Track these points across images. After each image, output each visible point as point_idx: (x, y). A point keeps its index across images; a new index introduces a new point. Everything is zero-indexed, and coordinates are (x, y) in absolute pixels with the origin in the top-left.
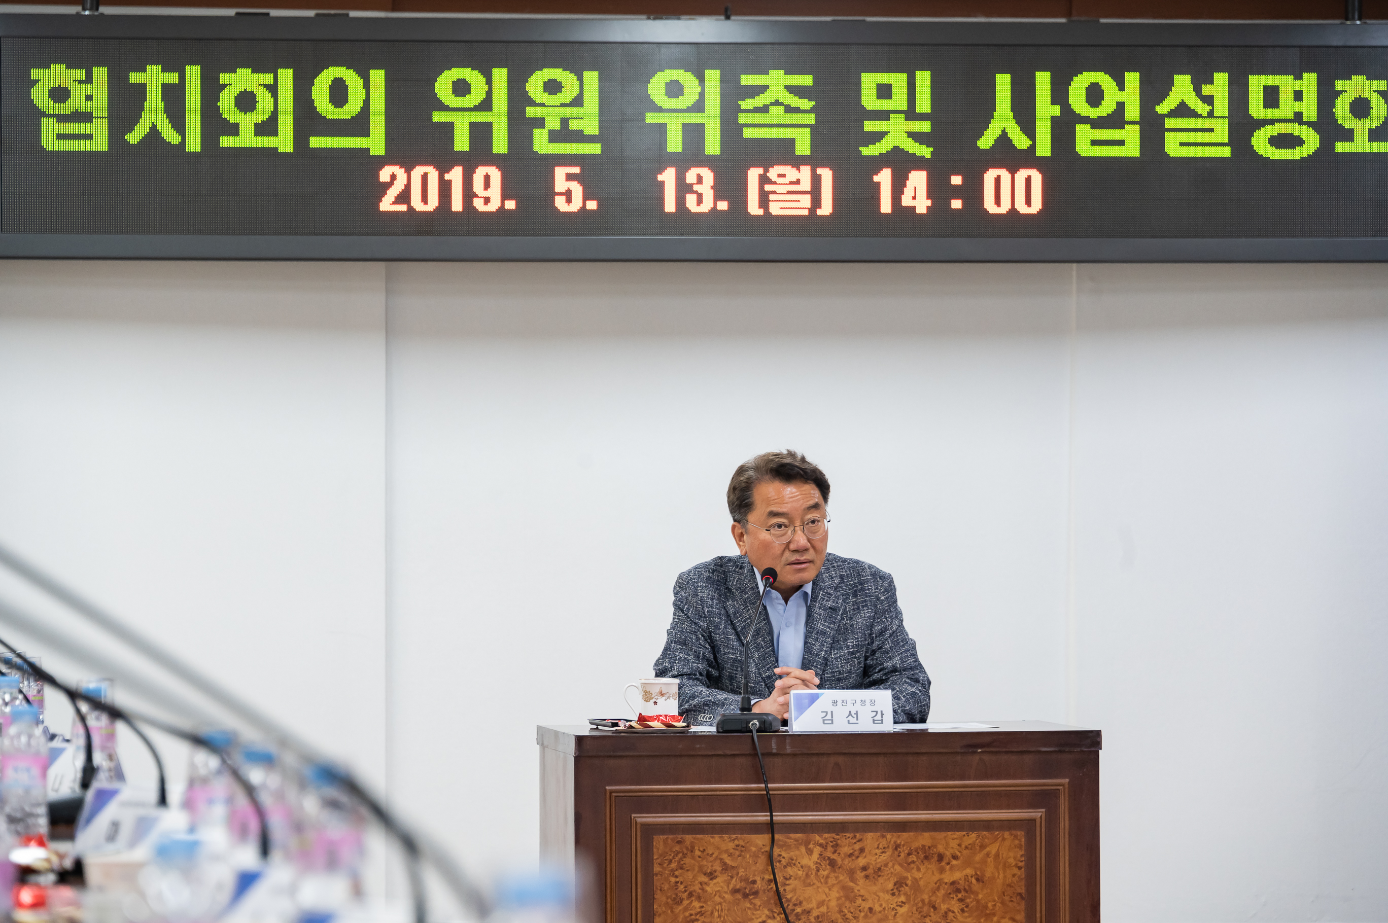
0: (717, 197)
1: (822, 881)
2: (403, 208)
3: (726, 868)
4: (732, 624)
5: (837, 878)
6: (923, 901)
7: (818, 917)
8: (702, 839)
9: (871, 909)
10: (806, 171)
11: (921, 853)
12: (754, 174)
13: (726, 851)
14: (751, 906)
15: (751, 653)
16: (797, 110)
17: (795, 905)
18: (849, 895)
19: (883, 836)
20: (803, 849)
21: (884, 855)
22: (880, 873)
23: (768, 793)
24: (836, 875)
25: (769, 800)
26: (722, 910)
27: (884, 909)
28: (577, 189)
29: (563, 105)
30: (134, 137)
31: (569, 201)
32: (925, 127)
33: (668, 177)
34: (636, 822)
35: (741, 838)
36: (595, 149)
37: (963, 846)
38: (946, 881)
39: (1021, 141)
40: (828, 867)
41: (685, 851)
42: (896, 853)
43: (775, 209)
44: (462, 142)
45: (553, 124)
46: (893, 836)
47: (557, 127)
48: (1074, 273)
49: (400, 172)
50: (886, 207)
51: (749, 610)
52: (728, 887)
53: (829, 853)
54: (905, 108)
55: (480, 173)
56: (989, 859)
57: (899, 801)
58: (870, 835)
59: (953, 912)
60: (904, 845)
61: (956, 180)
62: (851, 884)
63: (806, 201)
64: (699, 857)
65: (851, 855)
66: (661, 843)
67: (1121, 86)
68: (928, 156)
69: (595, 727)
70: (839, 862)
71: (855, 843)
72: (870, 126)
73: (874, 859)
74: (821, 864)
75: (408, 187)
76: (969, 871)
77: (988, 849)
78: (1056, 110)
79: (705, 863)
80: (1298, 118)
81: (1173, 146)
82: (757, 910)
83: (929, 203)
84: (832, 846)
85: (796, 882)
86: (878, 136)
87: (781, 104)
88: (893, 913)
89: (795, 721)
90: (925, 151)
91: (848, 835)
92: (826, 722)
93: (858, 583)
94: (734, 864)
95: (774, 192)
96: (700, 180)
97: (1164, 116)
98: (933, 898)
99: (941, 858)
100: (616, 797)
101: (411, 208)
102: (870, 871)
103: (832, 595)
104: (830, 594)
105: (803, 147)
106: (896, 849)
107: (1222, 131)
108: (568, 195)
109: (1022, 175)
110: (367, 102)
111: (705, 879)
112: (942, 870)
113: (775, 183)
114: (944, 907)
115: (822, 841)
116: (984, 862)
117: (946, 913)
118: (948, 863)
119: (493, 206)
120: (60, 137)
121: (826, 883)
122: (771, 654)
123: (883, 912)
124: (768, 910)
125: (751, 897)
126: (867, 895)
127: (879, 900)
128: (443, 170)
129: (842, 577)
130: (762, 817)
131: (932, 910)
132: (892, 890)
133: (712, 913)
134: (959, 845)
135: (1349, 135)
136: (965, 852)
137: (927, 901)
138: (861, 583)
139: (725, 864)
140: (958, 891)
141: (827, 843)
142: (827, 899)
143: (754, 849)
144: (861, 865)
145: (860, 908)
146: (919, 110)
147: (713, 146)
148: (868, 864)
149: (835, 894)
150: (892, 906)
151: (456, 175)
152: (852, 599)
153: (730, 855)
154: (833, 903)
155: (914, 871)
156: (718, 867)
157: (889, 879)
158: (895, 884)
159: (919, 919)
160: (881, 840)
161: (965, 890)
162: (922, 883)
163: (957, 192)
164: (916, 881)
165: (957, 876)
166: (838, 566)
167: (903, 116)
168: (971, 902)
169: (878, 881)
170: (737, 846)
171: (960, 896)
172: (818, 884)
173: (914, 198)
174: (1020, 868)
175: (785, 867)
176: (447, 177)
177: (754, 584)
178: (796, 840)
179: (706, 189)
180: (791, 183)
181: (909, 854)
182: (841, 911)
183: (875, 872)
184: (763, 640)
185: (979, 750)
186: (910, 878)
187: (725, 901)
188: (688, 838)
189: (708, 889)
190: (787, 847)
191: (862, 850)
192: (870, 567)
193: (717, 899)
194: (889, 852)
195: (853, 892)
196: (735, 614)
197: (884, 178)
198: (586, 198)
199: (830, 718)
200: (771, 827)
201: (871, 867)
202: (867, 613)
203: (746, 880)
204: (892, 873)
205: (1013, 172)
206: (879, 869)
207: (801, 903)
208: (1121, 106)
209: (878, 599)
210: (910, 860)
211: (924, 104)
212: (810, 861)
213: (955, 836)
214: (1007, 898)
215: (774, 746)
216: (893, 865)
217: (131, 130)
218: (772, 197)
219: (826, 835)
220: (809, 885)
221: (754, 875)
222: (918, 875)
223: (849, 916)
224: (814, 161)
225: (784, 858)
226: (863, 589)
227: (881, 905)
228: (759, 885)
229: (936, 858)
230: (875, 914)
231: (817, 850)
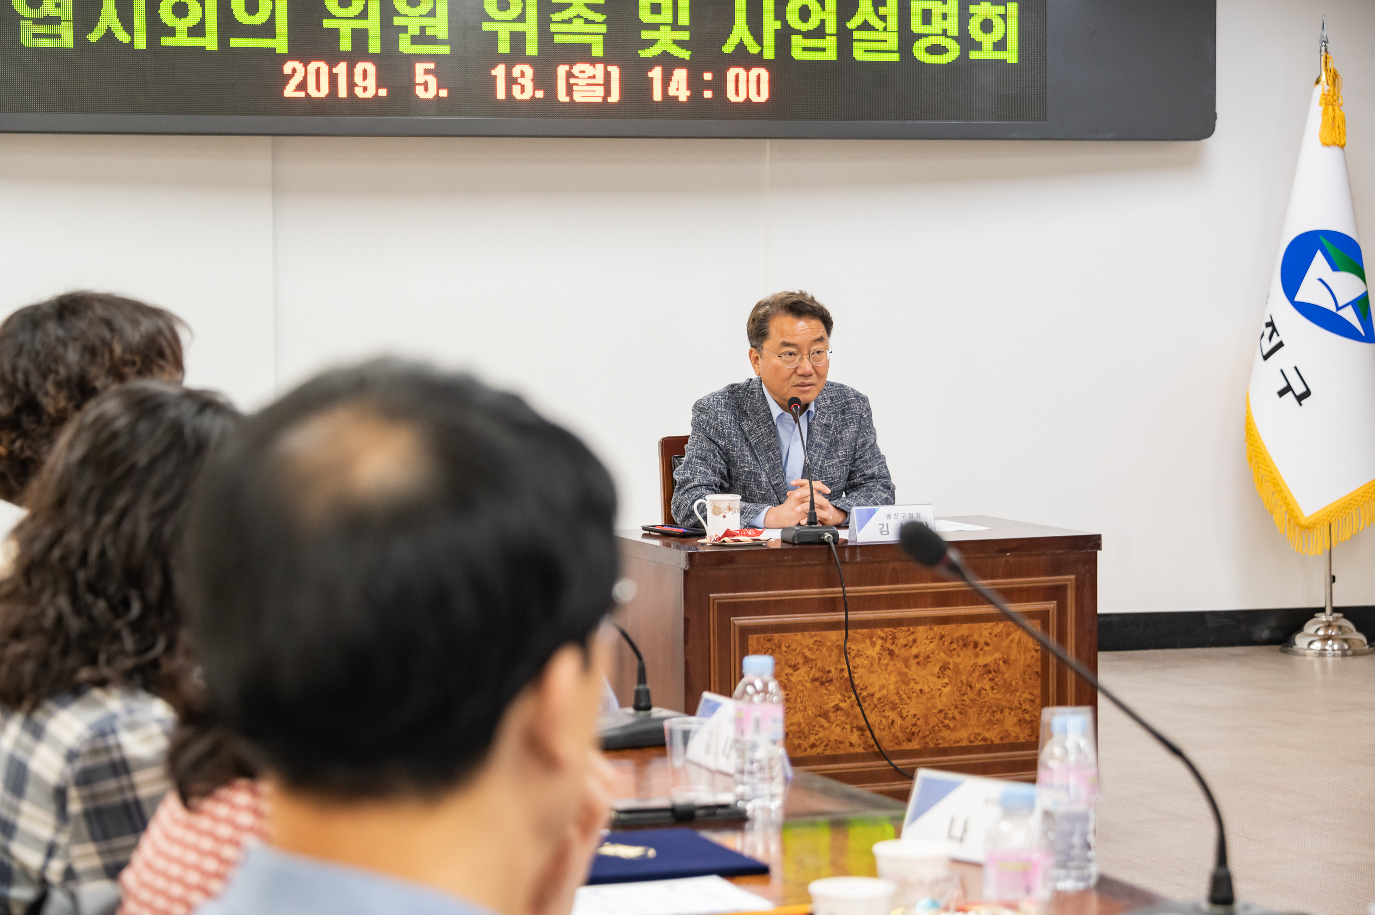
0: (535, 88)
1: (883, 668)
2: (302, 94)
3: (807, 660)
4: (747, 439)
5: (895, 665)
6: (962, 682)
7: (880, 699)
8: (787, 636)
9: (921, 691)
10: (600, 67)
11: (960, 642)
12: (562, 70)
13: (807, 646)
14: (827, 692)
15: (763, 464)
16: (593, 22)
17: (862, 689)
18: (904, 679)
19: (931, 629)
20: (868, 642)
21: (931, 644)
22: (928, 660)
23: (844, 596)
24: (894, 662)
25: (846, 603)
26: (803, 696)
27: (932, 690)
28: (432, 81)
29: (421, 16)
30: (94, 37)
31: (426, 89)
32: (685, 36)
33: (499, 71)
34: (734, 624)
35: (819, 635)
36: (445, 50)
37: (993, 635)
38: (980, 664)
39: (754, 49)
40: (888, 656)
41: (774, 648)
42: (941, 642)
43: (578, 97)
44: (345, 45)
45: (414, 30)
46: (939, 628)
47: (417, 33)
48: (768, 146)
49: (298, 66)
50: (657, 96)
51: (761, 428)
52: (808, 676)
53: (888, 645)
54: (671, 21)
55: (360, 67)
56: (1013, 645)
57: (943, 599)
58: (920, 629)
59: (986, 690)
60: (947, 636)
61: (708, 76)
62: (906, 670)
63: (600, 91)
64: (785, 652)
65: (906, 645)
66: (755, 642)
67: (823, 9)
68: (688, 58)
69: (648, 532)
70: (897, 652)
71: (909, 635)
72: (646, 35)
73: (923, 648)
74: (882, 654)
75: (305, 78)
76: (998, 655)
77: (1012, 636)
78: (778, 25)
79: (790, 657)
80: (945, 33)
81: (859, 54)
82: (831, 695)
83: (688, 93)
84: (891, 639)
85: (862, 670)
86: (652, 43)
87: (582, 17)
88: (939, 693)
89: (858, 532)
90: (685, 54)
91: (903, 629)
92: (883, 533)
93: (845, 403)
94: (813, 657)
95: (577, 84)
96: (523, 74)
97: (853, 30)
98: (970, 679)
99: (976, 645)
100: (718, 603)
101: (307, 94)
102: (921, 659)
103: (826, 414)
104: (824, 413)
105: (598, 50)
106: (941, 639)
107: (893, 41)
108: (426, 85)
109: (754, 72)
110: (273, 11)
111: (790, 671)
112: (977, 656)
113: (578, 77)
114: (978, 686)
115: (883, 635)
116: (1009, 647)
117: (980, 691)
118: (982, 650)
119: (370, 94)
120: (36, 36)
121: (886, 670)
122: (778, 466)
123: (931, 693)
124: (841, 695)
125: (827, 684)
126: (918, 679)
127: (928, 682)
128: (332, 65)
129: (832, 398)
130: (840, 616)
131: (969, 689)
132: (938, 673)
133: (796, 699)
134: (990, 634)
135: (978, 46)
136: (995, 639)
137: (965, 682)
138: (848, 403)
139: (806, 657)
140: (989, 672)
141: (887, 636)
142: (887, 684)
143: (829, 644)
144: (914, 653)
145: (914, 690)
146: (680, 23)
147: (532, 49)
148: (919, 652)
149: (893, 678)
150: (938, 687)
151: (341, 69)
152: (840, 417)
153: (810, 649)
154: (892, 687)
155: (955, 657)
156: (800, 660)
157: (936, 664)
158: (940, 669)
159: (958, 697)
160: (929, 632)
161: (995, 671)
162: (961, 666)
163: (708, 85)
164: (956, 665)
165: (988, 659)
166: (828, 389)
167: (669, 28)
168: (1000, 681)
169: (926, 666)
170: (816, 641)
171: (990, 676)
172: (880, 671)
173: (678, 89)
174: (1037, 651)
175: (854, 658)
176: (335, 70)
177: (766, 407)
178: (862, 635)
179: (528, 82)
180: (589, 77)
181: (951, 643)
182: (898, 693)
183: (925, 659)
184: (773, 454)
185: (1008, 554)
186: (952, 663)
187: (806, 689)
188: (777, 636)
189: (793, 679)
190: (855, 640)
191: (915, 641)
192: (853, 390)
193: (800, 687)
194: (936, 642)
195: (907, 676)
196: (749, 432)
197: (656, 74)
198: (439, 87)
199: (886, 530)
200: (846, 625)
201: (922, 655)
202: (853, 428)
203: (822, 670)
204: (938, 659)
205: (748, 70)
206: (928, 657)
207: (866, 687)
208: (823, 22)
209: (862, 417)
210: (952, 648)
211: (684, 19)
212: (873, 652)
213: (987, 626)
214: (1027, 677)
215: (847, 555)
216: (939, 654)
217: (91, 31)
218: (575, 88)
219: (887, 630)
220: (873, 672)
221: (829, 666)
222: (958, 660)
223: (904, 696)
224: (606, 60)
225: (853, 650)
226: (849, 408)
227: (929, 687)
228: (834, 674)
229: (972, 645)
230: (924, 694)
231: (879, 643)
